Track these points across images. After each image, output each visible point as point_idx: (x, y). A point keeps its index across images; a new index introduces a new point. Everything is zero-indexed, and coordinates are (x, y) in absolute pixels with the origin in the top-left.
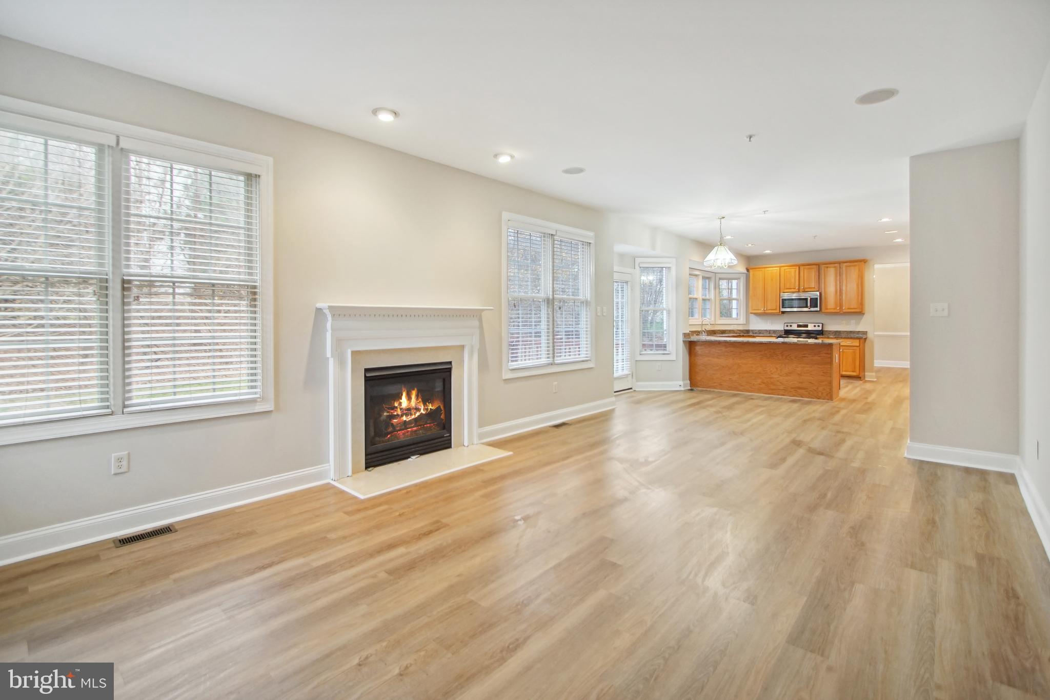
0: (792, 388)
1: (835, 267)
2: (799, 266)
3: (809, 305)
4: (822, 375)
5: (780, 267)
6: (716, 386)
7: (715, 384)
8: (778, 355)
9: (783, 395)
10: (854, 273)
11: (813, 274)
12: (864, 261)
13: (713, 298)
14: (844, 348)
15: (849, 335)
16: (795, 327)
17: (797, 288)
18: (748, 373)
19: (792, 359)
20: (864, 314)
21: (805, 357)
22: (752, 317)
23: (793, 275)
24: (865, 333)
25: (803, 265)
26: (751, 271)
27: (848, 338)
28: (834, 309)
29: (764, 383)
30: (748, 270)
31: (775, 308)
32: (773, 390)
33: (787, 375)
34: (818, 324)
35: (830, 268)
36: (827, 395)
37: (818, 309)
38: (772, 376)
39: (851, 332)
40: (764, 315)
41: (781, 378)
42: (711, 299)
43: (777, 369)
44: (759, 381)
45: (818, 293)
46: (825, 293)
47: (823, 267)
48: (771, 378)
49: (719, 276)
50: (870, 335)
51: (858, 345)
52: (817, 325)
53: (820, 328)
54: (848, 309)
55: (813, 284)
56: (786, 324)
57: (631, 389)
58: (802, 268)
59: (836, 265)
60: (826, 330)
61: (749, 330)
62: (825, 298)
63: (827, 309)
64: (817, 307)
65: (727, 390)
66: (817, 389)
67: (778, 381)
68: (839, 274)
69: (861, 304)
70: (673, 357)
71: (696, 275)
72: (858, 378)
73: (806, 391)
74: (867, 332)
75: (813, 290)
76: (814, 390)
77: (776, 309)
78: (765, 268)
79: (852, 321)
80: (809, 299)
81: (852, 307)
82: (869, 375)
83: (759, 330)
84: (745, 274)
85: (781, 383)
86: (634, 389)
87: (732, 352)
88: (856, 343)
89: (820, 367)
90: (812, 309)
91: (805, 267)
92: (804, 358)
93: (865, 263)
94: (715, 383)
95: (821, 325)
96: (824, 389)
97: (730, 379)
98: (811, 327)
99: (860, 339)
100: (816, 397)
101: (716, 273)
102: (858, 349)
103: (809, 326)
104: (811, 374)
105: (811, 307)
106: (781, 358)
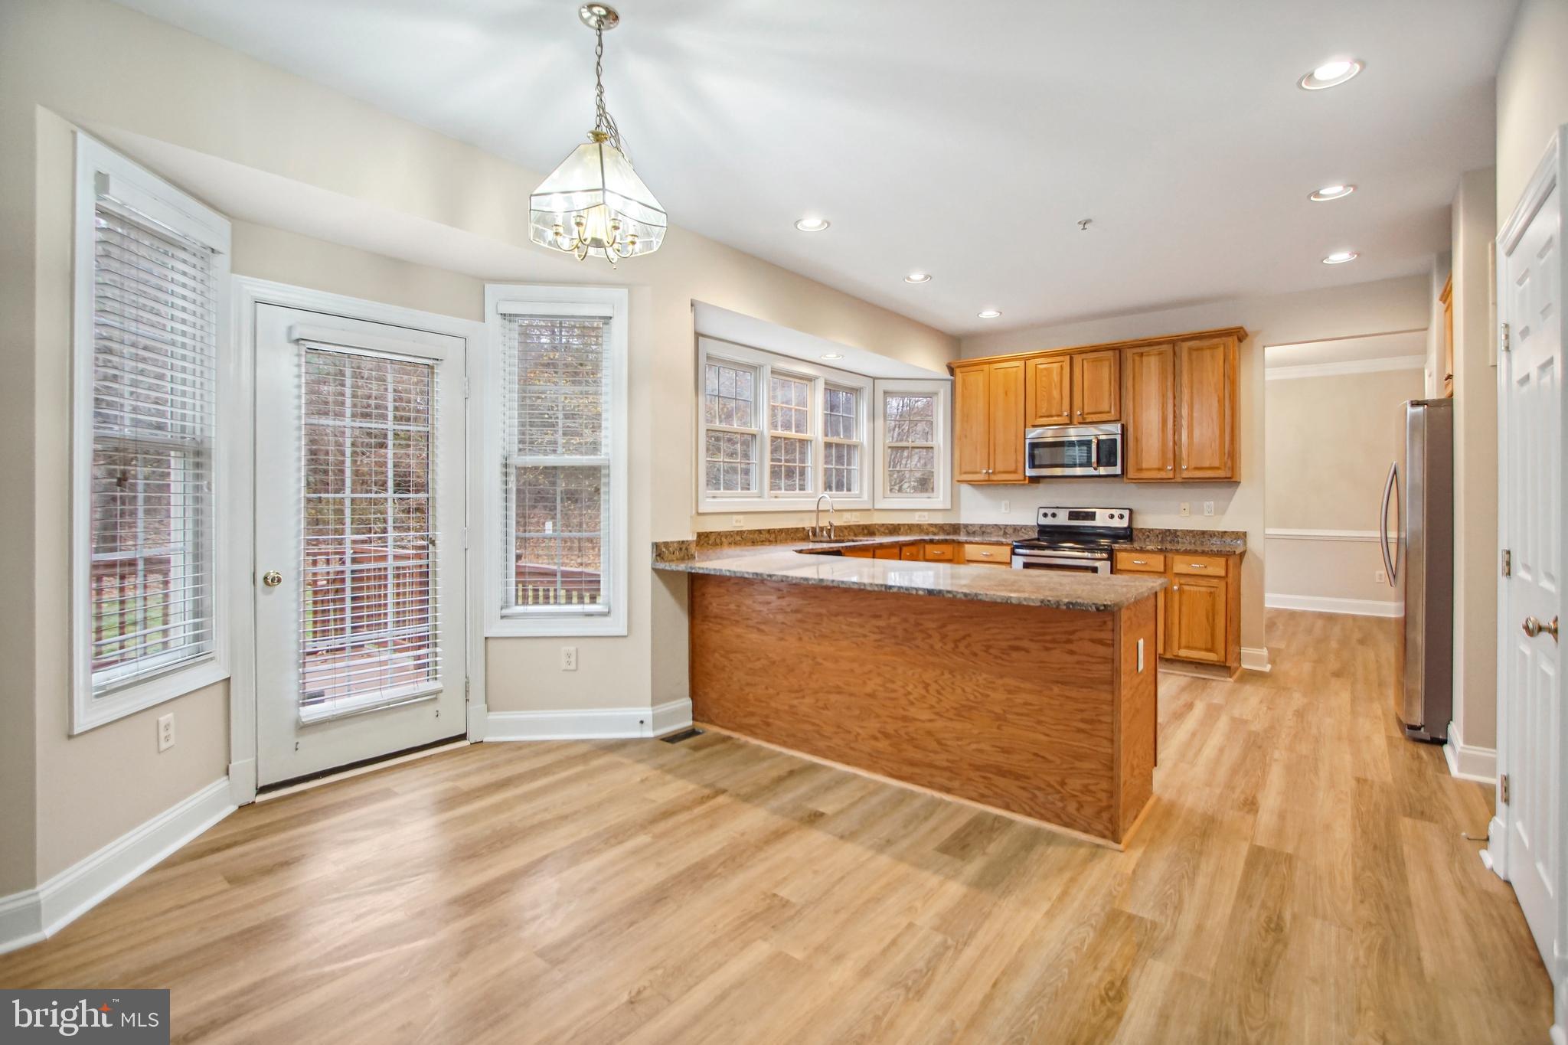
0: (977, 768)
1: (1160, 354)
2: (1071, 354)
3: (1094, 459)
4: (1080, 731)
5: (1026, 359)
6: (754, 726)
7: (753, 721)
8: (930, 636)
9: (948, 790)
10: (1212, 368)
11: (1106, 372)
12: (1239, 335)
13: (865, 443)
14: (1183, 581)
15: (1201, 543)
16: (1062, 519)
17: (1066, 414)
18: (839, 691)
19: (975, 655)
20: (1238, 483)
21: (1017, 649)
22: (965, 489)
23: (1056, 377)
24: (1242, 536)
25: (1081, 351)
26: (958, 371)
27: (1195, 553)
28: (1159, 469)
29: (887, 736)
30: (951, 370)
31: (1012, 468)
32: (912, 763)
33: (963, 711)
34: (1119, 512)
35: (1149, 355)
36: (1099, 813)
37: (1117, 470)
38: (913, 712)
39: (1203, 533)
40: (987, 484)
41: (940, 724)
42: (862, 444)
43: (926, 686)
44: (873, 725)
45: (1116, 428)
46: (1136, 428)
47: (1129, 354)
48: (905, 719)
49: (881, 386)
50: (1254, 544)
51: (1222, 573)
52: (1116, 513)
53: (1124, 523)
54: (1196, 468)
55: (1106, 403)
56: (1043, 511)
57: (463, 737)
58: (1077, 359)
59: (1164, 347)
60: (1140, 526)
61: (959, 524)
62: (1137, 440)
63: (1140, 470)
64: (1115, 465)
65: (784, 744)
66: (1063, 784)
67: (929, 733)
68: (1173, 375)
69: (1231, 454)
70: (617, 625)
71: (810, 379)
72: (1223, 668)
73: (1024, 788)
74: (1245, 534)
75: (1105, 417)
76: (1049, 785)
77: (1015, 472)
78: (990, 363)
79: (1206, 504)
80: (1095, 441)
81: (1207, 464)
82: (1254, 657)
83: (982, 526)
84: (950, 383)
85: (939, 742)
86: (473, 737)
87: (797, 611)
88: (1216, 568)
89: (1074, 694)
90: (1102, 471)
91: (1084, 356)
92: (1015, 655)
93: (1240, 340)
94: (752, 714)
95: (1126, 513)
96: (1086, 790)
97: (792, 706)
98: (1102, 520)
99: (1227, 555)
100: (1058, 816)
101: (874, 379)
102: (1223, 584)
103: (1097, 516)
104: (1039, 722)
105: (1099, 463)
106: (938, 646)
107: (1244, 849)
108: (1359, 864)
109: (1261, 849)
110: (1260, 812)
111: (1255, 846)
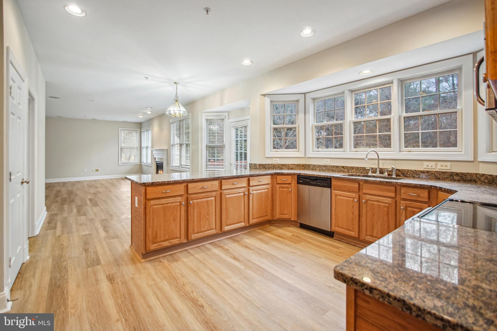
107: (102, 262)
108: (66, 277)
109: (98, 265)
110: (105, 277)
111: (100, 264)
